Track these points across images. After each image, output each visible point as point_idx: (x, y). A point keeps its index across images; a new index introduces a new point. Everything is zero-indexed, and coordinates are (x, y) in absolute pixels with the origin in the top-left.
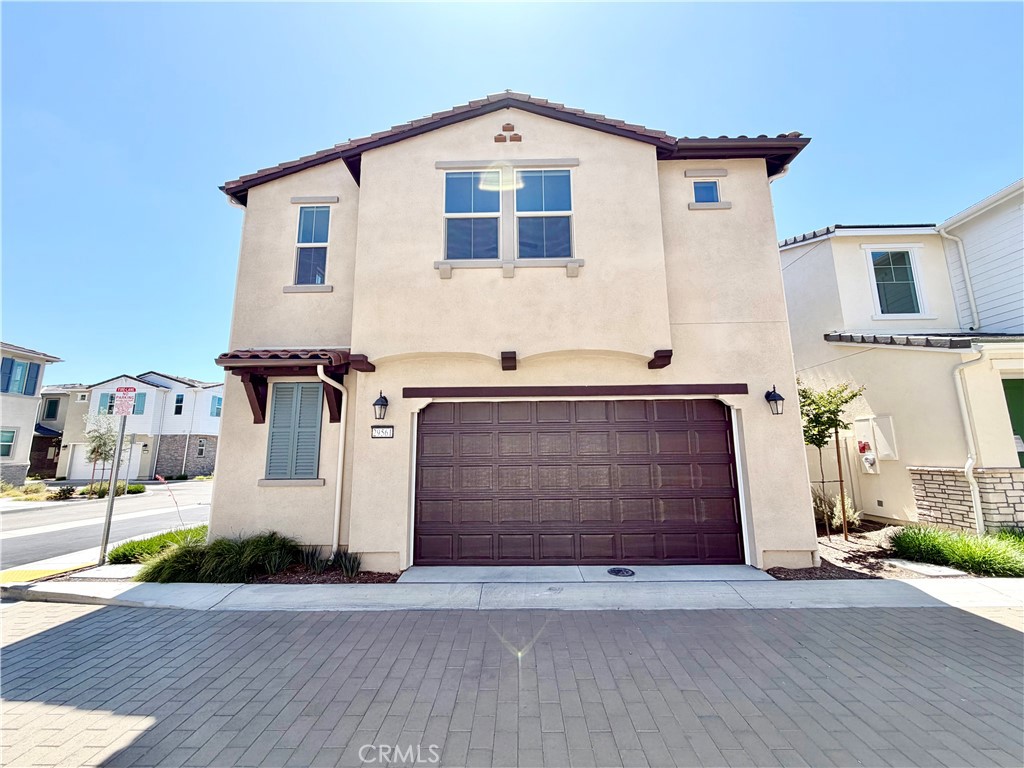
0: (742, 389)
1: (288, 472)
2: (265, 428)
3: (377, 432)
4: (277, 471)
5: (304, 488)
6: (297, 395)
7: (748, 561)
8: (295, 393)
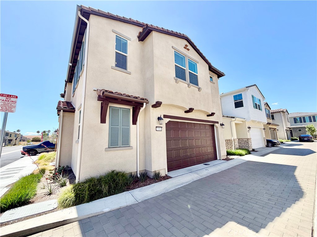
0: (217, 123)
1: (119, 144)
2: (106, 125)
3: (158, 129)
4: (113, 144)
5: (124, 151)
6: (121, 113)
7: (218, 159)
8: (119, 112)
